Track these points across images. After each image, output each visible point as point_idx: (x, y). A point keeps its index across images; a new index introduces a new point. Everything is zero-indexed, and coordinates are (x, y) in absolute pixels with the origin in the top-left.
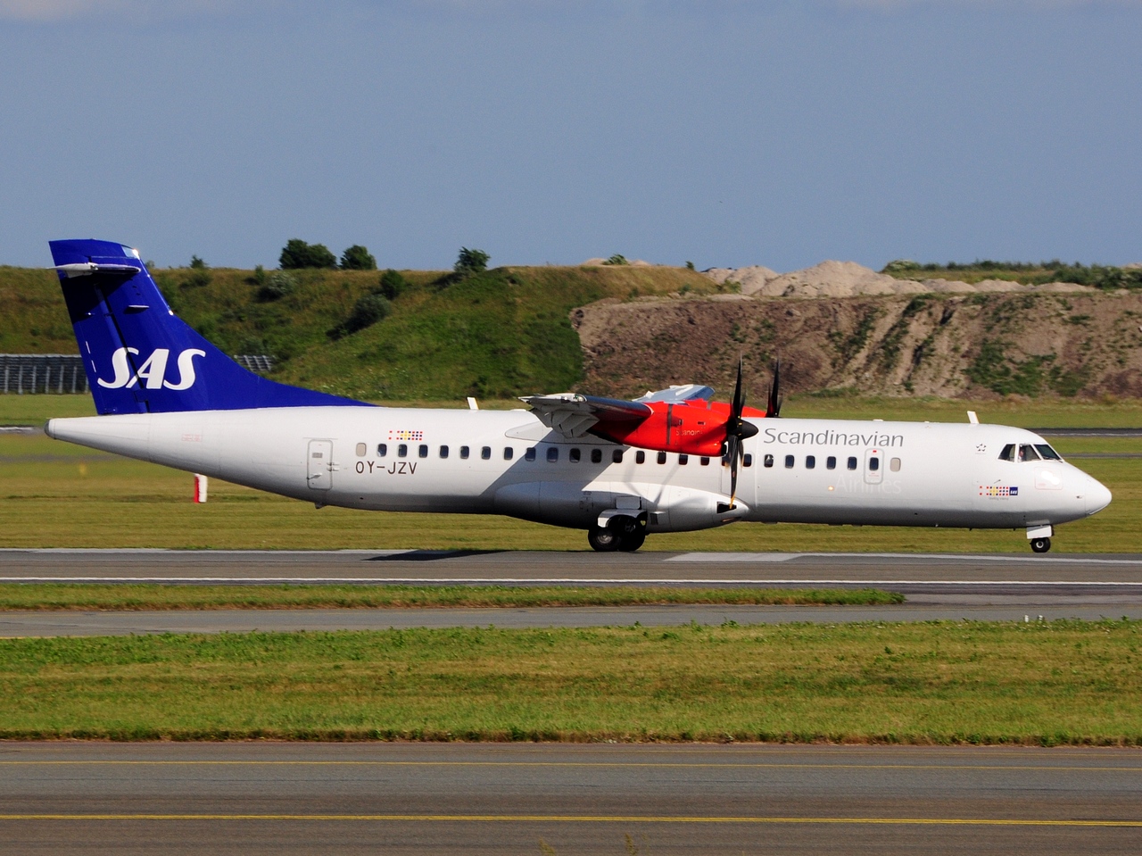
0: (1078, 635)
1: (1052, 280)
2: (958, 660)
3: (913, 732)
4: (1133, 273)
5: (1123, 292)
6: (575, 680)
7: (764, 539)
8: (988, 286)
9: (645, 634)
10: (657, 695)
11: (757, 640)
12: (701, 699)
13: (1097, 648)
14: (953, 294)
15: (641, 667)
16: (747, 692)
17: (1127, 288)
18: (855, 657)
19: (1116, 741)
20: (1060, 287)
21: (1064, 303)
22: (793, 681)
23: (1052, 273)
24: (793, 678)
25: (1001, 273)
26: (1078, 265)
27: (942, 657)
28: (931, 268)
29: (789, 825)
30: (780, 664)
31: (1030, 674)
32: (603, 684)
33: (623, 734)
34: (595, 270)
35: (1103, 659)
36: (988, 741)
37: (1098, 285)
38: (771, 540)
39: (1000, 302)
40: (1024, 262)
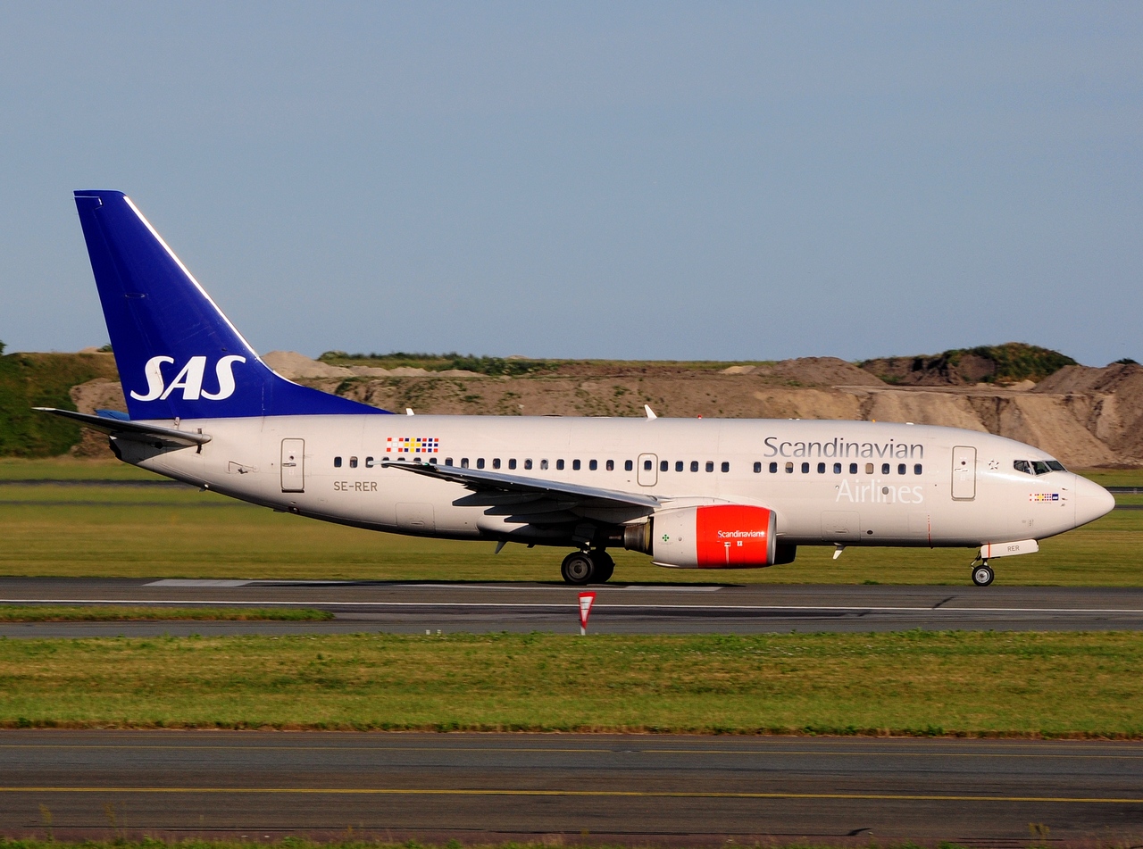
0: (467, 645)
1: (451, 368)
2: (373, 665)
3: (338, 721)
4: (513, 363)
5: (506, 378)
6: (72, 680)
7: (223, 569)
8: (400, 372)
9: (128, 644)
10: (136, 692)
11: (216, 649)
12: (171, 695)
13: (482, 655)
14: (374, 378)
15: (124, 670)
16: (207, 689)
17: (509, 375)
18: (293, 662)
19: (495, 727)
20: (457, 373)
21: (460, 385)
22: (243, 682)
23: (451, 362)
24: (244, 679)
25: (411, 362)
26: (471, 356)
27: (362, 662)
28: (358, 357)
29: (238, 793)
30: (235, 668)
31: (429, 676)
32: (93, 683)
33: (108, 723)
34: (90, 357)
35: (488, 665)
36: (397, 727)
37: (487, 372)
38: (229, 569)
39: (411, 384)
40: (429, 353)
